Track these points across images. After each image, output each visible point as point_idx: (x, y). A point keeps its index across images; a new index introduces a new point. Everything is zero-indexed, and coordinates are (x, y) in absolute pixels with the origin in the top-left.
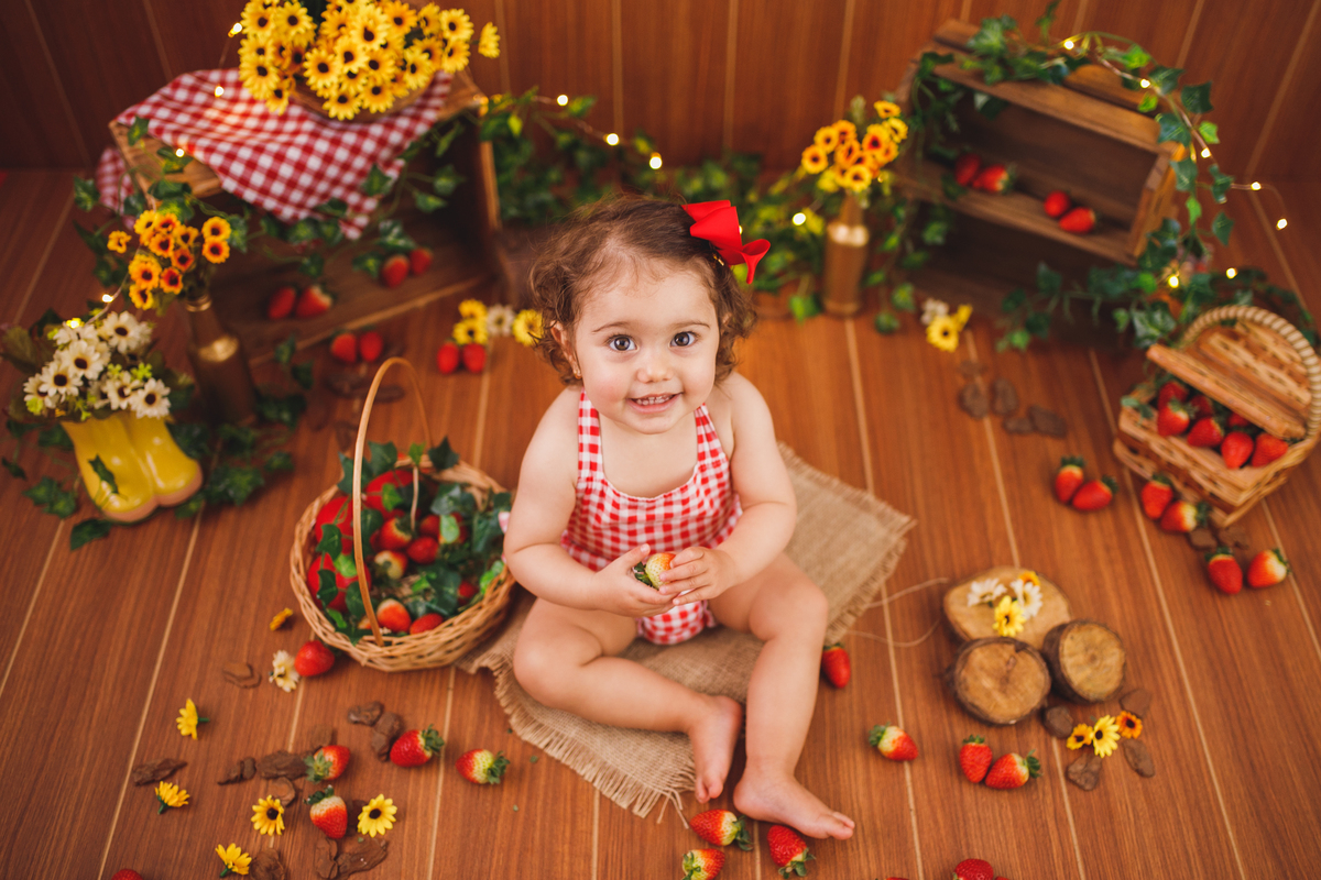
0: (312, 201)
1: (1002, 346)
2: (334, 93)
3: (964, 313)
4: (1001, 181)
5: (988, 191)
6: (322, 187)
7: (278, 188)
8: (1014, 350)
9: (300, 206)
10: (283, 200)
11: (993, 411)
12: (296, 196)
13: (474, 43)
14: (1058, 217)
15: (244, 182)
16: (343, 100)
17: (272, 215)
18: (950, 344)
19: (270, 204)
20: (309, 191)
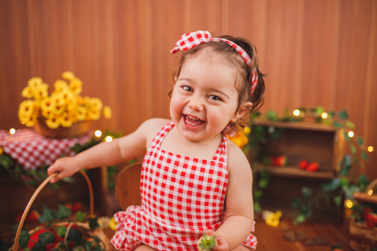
0: (38, 163)
1: (295, 223)
2: (51, 116)
3: (279, 214)
4: (283, 161)
5: (278, 165)
6: (42, 158)
7: (25, 154)
8: (300, 224)
9: (33, 164)
10: (27, 159)
11: (298, 240)
12: (32, 159)
13: (102, 111)
14: (305, 168)
15: (13, 150)
16: (54, 120)
17: (22, 166)
18: (275, 223)
19: (21, 160)
20: (37, 158)
